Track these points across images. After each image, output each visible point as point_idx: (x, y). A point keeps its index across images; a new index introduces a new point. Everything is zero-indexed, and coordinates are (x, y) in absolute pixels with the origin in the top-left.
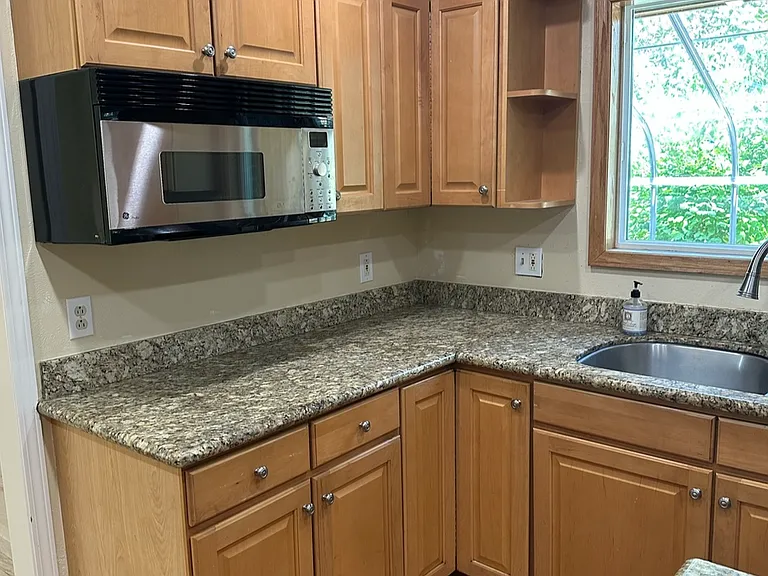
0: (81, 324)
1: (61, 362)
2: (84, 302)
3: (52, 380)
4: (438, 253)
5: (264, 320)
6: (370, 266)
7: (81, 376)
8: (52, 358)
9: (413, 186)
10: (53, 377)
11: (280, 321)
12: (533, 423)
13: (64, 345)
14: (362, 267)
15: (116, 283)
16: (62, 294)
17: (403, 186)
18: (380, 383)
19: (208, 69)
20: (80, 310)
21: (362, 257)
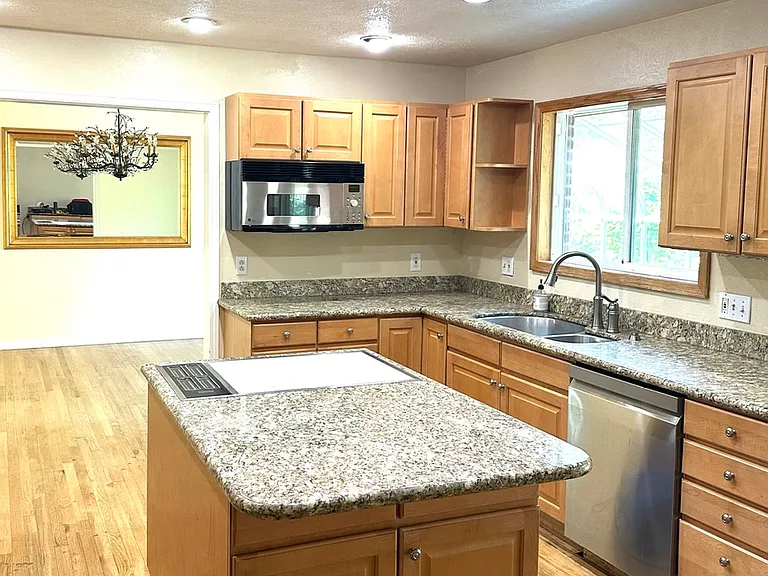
0: (242, 269)
1: (230, 284)
2: (245, 259)
3: (226, 291)
4: (470, 258)
5: (339, 282)
6: (419, 261)
7: (238, 292)
8: (227, 282)
9: (430, 214)
10: (226, 289)
11: (348, 285)
12: (448, 348)
13: (233, 276)
14: (412, 262)
15: (260, 252)
16: (235, 253)
17: (419, 214)
18: (361, 311)
19: (298, 157)
20: (242, 262)
21: (413, 256)
